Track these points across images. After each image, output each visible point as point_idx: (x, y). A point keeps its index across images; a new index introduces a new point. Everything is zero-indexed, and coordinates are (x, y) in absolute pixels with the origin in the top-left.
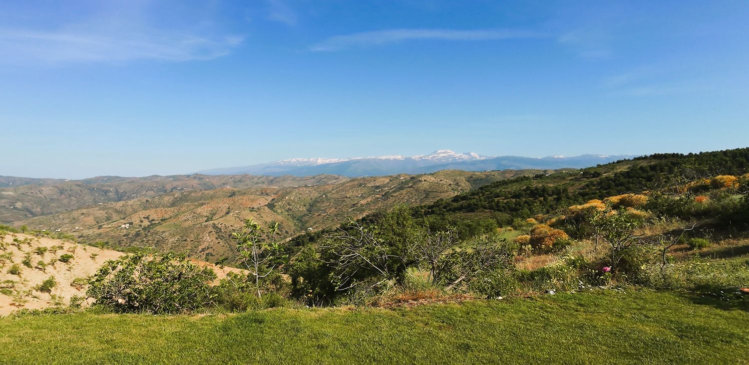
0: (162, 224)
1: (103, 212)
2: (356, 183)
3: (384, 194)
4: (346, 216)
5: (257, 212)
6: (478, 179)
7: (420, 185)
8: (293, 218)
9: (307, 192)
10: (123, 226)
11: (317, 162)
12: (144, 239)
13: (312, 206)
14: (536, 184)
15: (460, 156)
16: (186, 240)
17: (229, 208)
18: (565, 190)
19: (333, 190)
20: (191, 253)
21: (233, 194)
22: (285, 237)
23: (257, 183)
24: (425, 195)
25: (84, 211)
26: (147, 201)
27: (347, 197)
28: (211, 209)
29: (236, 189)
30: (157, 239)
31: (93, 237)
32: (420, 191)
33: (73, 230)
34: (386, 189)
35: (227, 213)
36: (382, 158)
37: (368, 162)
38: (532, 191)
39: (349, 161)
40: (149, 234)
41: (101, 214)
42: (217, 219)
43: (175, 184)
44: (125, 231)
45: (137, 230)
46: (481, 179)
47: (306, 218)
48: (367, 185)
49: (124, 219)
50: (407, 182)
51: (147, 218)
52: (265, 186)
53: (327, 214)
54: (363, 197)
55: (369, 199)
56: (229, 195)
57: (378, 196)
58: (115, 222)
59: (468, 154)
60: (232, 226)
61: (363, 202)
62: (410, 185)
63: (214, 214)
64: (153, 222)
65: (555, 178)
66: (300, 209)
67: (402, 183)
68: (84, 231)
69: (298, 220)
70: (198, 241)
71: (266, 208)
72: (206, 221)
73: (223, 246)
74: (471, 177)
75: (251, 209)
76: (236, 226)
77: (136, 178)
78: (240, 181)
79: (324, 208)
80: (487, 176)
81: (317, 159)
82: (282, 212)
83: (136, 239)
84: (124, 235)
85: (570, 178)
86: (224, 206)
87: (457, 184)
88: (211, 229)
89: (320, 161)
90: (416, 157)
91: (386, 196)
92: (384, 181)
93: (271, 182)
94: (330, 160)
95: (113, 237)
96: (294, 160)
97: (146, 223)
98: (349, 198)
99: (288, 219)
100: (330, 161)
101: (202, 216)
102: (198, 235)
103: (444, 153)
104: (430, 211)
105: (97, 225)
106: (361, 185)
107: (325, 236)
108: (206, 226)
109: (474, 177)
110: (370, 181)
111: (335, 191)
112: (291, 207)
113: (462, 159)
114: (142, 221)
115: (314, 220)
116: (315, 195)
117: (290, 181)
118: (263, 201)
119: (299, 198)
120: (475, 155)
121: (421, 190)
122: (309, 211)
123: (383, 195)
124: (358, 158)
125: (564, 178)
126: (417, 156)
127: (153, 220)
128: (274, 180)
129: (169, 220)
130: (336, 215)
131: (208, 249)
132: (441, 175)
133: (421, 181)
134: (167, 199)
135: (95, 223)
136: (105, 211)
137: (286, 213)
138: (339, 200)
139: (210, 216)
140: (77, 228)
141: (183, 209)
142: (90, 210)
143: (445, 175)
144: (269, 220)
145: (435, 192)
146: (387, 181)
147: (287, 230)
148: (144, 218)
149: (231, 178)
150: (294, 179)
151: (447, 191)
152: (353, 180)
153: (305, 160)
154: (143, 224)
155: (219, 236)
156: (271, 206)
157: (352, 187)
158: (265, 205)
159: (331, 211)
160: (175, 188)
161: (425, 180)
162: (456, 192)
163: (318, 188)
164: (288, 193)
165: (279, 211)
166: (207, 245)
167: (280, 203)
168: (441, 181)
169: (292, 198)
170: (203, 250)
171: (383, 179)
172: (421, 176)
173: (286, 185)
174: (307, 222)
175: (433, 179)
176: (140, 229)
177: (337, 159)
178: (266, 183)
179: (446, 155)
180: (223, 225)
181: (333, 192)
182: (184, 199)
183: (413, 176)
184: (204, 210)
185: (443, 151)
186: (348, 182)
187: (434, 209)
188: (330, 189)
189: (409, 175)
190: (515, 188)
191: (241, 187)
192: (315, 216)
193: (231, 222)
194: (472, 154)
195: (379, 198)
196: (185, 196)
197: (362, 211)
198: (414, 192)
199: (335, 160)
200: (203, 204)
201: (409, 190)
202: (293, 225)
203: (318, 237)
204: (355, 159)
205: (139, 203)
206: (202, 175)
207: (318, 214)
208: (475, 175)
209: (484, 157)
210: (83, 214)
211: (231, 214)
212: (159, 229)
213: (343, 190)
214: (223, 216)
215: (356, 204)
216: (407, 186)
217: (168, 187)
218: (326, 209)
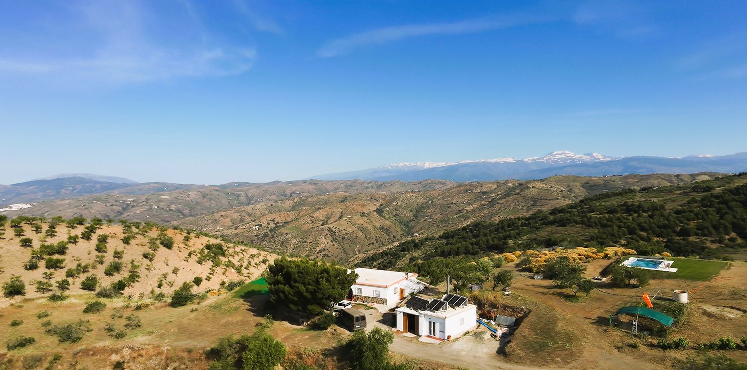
0: (286, 226)
1: (238, 215)
2: (462, 189)
3: (490, 200)
4: (451, 223)
5: (367, 217)
6: (595, 185)
7: (527, 192)
8: (401, 223)
9: (413, 198)
10: (254, 227)
11: (424, 166)
12: (272, 240)
13: (419, 211)
14: (639, 199)
15: (580, 157)
16: (305, 242)
17: (342, 213)
18: (662, 207)
19: (439, 196)
20: (310, 254)
21: (344, 200)
22: (393, 242)
23: (367, 188)
24: (532, 203)
25: (223, 213)
26: (272, 205)
27: (452, 203)
28: (326, 213)
29: (347, 194)
30: (282, 240)
31: (232, 236)
32: (528, 199)
33: (216, 230)
34: (493, 195)
35: (340, 218)
36: (492, 161)
37: (476, 165)
38: (628, 207)
39: (456, 165)
40: (275, 235)
41: (236, 216)
42: (332, 223)
43: (294, 189)
44: (256, 232)
45: (266, 231)
46: (599, 185)
47: (413, 224)
48: (473, 191)
49: (255, 221)
50: (514, 189)
51: (273, 221)
52: (374, 191)
53: (433, 220)
54: (469, 204)
55: (475, 206)
56: (341, 200)
57: (484, 203)
58: (248, 223)
59: (590, 154)
60: (344, 230)
61: (469, 208)
62: (518, 192)
63: (329, 218)
64: (278, 225)
65: (662, 191)
66: (407, 215)
67: (509, 189)
68: (224, 231)
69: (405, 225)
70: (316, 243)
71: (375, 213)
72: (322, 225)
73: (337, 248)
74: (587, 183)
75: (361, 214)
76: (348, 229)
77: (260, 183)
78: (350, 186)
79: (429, 214)
80: (606, 182)
81: (425, 163)
82: (390, 218)
83: (266, 239)
84: (256, 236)
85: (678, 192)
86: (337, 211)
87: (570, 191)
88: (326, 232)
89: (427, 165)
90: (529, 159)
91: (492, 203)
92: (491, 187)
93: (380, 187)
94: (438, 163)
95: (247, 237)
96: (402, 164)
97: (272, 225)
98: (455, 204)
99: (395, 224)
100: (437, 165)
101: (319, 220)
102: (316, 237)
103: (561, 154)
104: (527, 223)
105: (234, 226)
106: (467, 191)
107: (429, 243)
108: (323, 230)
109: (590, 182)
110: (476, 187)
111: (441, 197)
112: (398, 213)
113: (581, 160)
114: (269, 224)
115: (421, 226)
116: (421, 200)
117: (397, 187)
118: (372, 207)
119: (406, 204)
120: (599, 156)
121: (529, 197)
122: (416, 216)
123: (489, 202)
124: (467, 161)
125: (671, 192)
126: (531, 158)
127: (278, 223)
128: (382, 184)
129: (291, 223)
130: (441, 222)
131: (324, 250)
132: (552, 181)
133: (528, 188)
134: (289, 204)
135: (231, 224)
136: (239, 214)
137: (394, 219)
138: (444, 206)
139: (326, 220)
140: (218, 228)
141: (302, 213)
142: (228, 213)
143: (557, 181)
144: (378, 225)
145: (544, 199)
146: (494, 187)
147: (394, 234)
148: (271, 221)
149: (343, 183)
150: (402, 184)
151: (557, 199)
152: (460, 186)
153: (413, 164)
154: (270, 226)
155: (333, 239)
156: (379, 211)
157: (459, 193)
158: (374, 211)
159: (436, 217)
160: (293, 193)
161: (533, 187)
162: (566, 200)
163: (424, 194)
164: (396, 199)
165: (387, 216)
166: (323, 247)
167: (388, 209)
168: (551, 187)
169: (399, 204)
170: (320, 251)
171: (490, 185)
172: (529, 182)
173: (395, 190)
174: (413, 227)
175: (543, 185)
176: (268, 230)
177: (444, 163)
178: (375, 187)
179: (563, 156)
180: (337, 229)
181: (439, 198)
182: (302, 203)
183: (522, 181)
184: (320, 215)
185: (559, 152)
186: (454, 188)
187: (531, 221)
188: (436, 195)
189: (518, 181)
190: (615, 202)
191: (352, 192)
192: (420, 221)
193: (344, 226)
194: (594, 154)
195: (484, 205)
196: (303, 201)
197: (466, 218)
198: (521, 200)
199: (442, 164)
200: (319, 209)
201: (515, 197)
202: (400, 229)
203: (422, 244)
204: (463, 162)
205: (265, 207)
206: (317, 180)
207: (424, 220)
208: (591, 180)
209: (609, 157)
210: (222, 216)
211: (344, 219)
212: (283, 230)
213: (449, 196)
214: (336, 221)
215: (461, 211)
216: (514, 193)
217: (288, 192)
218: (432, 215)
